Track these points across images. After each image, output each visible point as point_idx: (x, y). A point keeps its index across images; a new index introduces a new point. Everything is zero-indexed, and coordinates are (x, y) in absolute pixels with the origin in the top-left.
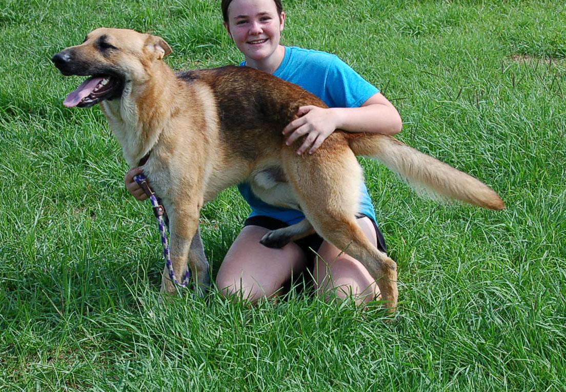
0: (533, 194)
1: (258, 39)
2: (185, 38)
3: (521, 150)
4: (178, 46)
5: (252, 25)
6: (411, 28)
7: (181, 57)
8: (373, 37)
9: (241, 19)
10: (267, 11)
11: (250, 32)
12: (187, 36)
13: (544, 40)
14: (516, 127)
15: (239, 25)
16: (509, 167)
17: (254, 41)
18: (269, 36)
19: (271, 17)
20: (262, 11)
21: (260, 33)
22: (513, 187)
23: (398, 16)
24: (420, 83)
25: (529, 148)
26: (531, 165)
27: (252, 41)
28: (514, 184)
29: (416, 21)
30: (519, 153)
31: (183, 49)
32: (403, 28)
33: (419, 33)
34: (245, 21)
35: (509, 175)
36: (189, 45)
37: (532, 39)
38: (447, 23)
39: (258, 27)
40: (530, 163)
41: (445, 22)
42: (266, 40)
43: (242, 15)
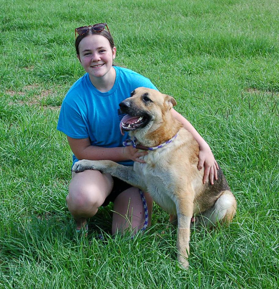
0: (260, 174)
1: (98, 64)
2: (53, 71)
3: (253, 147)
4: (49, 76)
5: (94, 55)
6: (186, 70)
7: (50, 82)
8: (163, 74)
9: (87, 52)
10: (103, 46)
11: (92, 60)
12: (54, 70)
13: (266, 80)
14: (250, 132)
15: (85, 56)
16: (246, 156)
17: (95, 66)
18: (105, 62)
19: (106, 50)
20: (100, 46)
21: (99, 60)
22: (248, 169)
23: (178, 63)
24: (191, 103)
25: (258, 145)
26: (259, 156)
27: (94, 66)
28: (248, 167)
29: (189, 66)
30: (252, 149)
31: (51, 78)
32: (181, 70)
33: (191, 73)
34: (89, 53)
35: (245, 161)
36: (55, 75)
37: (259, 80)
38: (207, 68)
39: (98, 56)
40: (259, 155)
41: (206, 67)
42: (103, 64)
43: (87, 49)
